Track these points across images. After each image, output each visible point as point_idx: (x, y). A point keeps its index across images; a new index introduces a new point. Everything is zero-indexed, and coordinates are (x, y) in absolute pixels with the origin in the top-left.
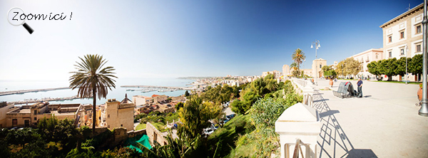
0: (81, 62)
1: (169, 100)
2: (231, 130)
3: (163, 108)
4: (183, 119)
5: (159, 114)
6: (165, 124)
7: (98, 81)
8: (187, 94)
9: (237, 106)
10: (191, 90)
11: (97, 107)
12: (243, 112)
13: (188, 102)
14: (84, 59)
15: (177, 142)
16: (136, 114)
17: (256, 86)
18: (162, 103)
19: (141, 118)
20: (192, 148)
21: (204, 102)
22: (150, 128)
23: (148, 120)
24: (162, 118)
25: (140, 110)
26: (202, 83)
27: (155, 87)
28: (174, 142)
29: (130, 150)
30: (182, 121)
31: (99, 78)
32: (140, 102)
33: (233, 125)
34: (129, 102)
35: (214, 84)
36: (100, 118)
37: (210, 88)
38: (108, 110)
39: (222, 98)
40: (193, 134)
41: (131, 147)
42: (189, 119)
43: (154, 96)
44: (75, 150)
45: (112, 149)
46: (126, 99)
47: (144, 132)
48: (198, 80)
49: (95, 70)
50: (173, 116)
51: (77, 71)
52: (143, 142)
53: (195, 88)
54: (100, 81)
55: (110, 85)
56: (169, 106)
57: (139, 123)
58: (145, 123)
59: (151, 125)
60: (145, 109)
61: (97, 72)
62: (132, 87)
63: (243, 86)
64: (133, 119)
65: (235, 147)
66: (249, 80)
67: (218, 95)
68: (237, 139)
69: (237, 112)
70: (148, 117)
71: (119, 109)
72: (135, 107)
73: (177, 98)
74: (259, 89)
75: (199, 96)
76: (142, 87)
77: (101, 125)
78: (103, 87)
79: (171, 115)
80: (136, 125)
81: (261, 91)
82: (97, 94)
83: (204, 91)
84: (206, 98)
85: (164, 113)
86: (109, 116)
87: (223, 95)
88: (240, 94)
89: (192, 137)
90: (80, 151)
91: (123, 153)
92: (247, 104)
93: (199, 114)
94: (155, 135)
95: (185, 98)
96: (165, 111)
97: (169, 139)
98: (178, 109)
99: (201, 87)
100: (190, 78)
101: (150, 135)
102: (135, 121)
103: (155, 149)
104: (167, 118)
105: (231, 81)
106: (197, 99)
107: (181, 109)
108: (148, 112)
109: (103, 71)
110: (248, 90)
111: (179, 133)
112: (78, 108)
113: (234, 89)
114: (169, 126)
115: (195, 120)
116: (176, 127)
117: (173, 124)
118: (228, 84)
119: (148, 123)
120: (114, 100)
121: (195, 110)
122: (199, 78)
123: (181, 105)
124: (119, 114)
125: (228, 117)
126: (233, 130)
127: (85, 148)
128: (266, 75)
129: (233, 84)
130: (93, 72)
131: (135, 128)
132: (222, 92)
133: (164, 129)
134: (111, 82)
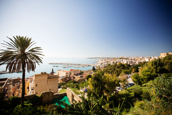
0: (9, 41)
1: (81, 73)
2: (131, 94)
3: (77, 78)
4: (91, 86)
5: (75, 82)
6: (79, 89)
7: (27, 58)
8: (94, 69)
9: (136, 78)
10: (97, 66)
11: (25, 79)
12: (140, 84)
13: (94, 74)
14: (13, 39)
15: (88, 100)
16: (59, 82)
17: (152, 65)
18: (77, 75)
19: (63, 85)
20: (98, 104)
21: (105, 74)
22: (69, 91)
23: (68, 86)
24: (77, 85)
25: (62, 80)
26: (104, 62)
27: (72, 64)
28: (86, 100)
29: (56, 106)
30: (90, 87)
31: (28, 56)
32: (62, 74)
33: (133, 91)
34: (55, 74)
35: (112, 62)
36: (28, 88)
37: (109, 65)
38: (36, 80)
39: (117, 71)
40: (98, 96)
41: (57, 104)
42: (95, 86)
43: (71, 70)
44: (20, 106)
45: (44, 106)
46: (53, 72)
47: (65, 95)
48: (101, 59)
49: (24, 49)
50: (84, 84)
51: (5, 49)
52: (65, 101)
53: (99, 65)
54: (29, 58)
55: (38, 61)
56: (82, 77)
57: (61, 89)
58: (66, 88)
59: (70, 89)
60: (65, 79)
61: (27, 51)
62: (56, 64)
63: (142, 64)
64: (57, 86)
65: (133, 106)
66: (147, 60)
67: (115, 69)
68: (135, 101)
69: (136, 82)
70: (68, 84)
71: (48, 78)
72: (59, 77)
73: (87, 72)
74: (156, 68)
75: (102, 70)
76: (63, 64)
77: (29, 93)
78: (32, 63)
79: (83, 83)
80: (60, 89)
81: (158, 70)
82: (26, 69)
83: (105, 67)
84: (107, 71)
85: (79, 82)
86: (36, 85)
87: (118, 70)
88: (139, 70)
89: (97, 98)
90: (23, 106)
91: (51, 108)
92: (144, 78)
93: (101, 83)
94: (73, 96)
95: (93, 71)
96: (79, 80)
97: (83, 98)
98: (88, 79)
99: (103, 65)
100: (96, 58)
101: (69, 97)
102: (59, 87)
103: (72, 105)
104: (80, 85)
105: (123, 60)
106: (101, 73)
107: (90, 79)
108: (67, 81)
109: (32, 50)
110: (146, 68)
111: (89, 95)
112: (6, 82)
113: (126, 65)
114: (82, 91)
115: (99, 86)
116: (86, 91)
117: (84, 89)
118: (122, 62)
119: (68, 88)
120: (45, 73)
121: (99, 80)
122: (102, 58)
123: (90, 76)
124: (49, 82)
125: (130, 84)
126: (132, 94)
127: (26, 104)
128: (164, 56)
129: (125, 62)
130: (23, 51)
131: (59, 92)
132: (117, 68)
133: (78, 93)
134: (39, 59)
